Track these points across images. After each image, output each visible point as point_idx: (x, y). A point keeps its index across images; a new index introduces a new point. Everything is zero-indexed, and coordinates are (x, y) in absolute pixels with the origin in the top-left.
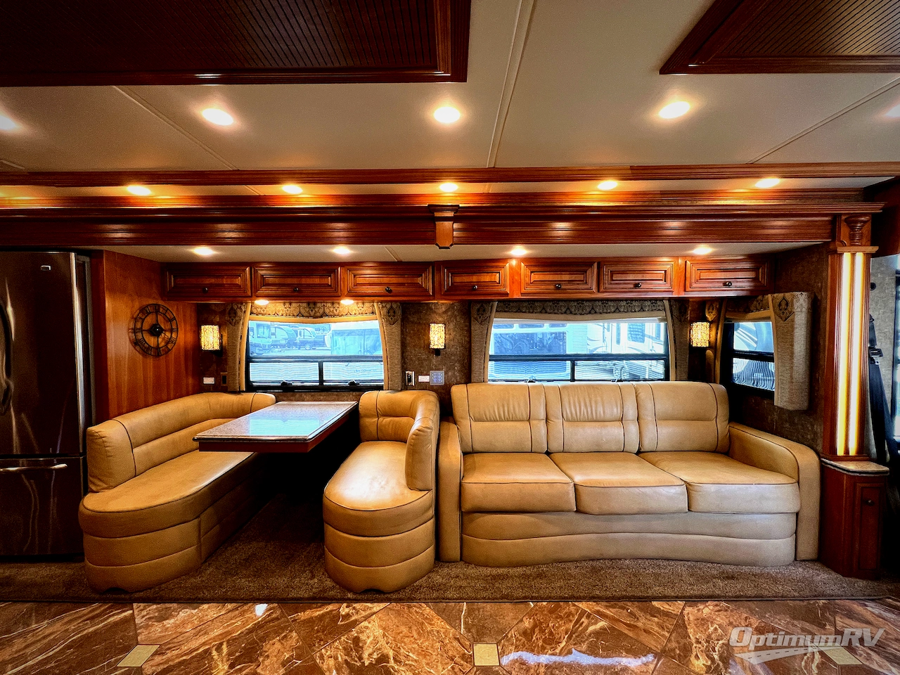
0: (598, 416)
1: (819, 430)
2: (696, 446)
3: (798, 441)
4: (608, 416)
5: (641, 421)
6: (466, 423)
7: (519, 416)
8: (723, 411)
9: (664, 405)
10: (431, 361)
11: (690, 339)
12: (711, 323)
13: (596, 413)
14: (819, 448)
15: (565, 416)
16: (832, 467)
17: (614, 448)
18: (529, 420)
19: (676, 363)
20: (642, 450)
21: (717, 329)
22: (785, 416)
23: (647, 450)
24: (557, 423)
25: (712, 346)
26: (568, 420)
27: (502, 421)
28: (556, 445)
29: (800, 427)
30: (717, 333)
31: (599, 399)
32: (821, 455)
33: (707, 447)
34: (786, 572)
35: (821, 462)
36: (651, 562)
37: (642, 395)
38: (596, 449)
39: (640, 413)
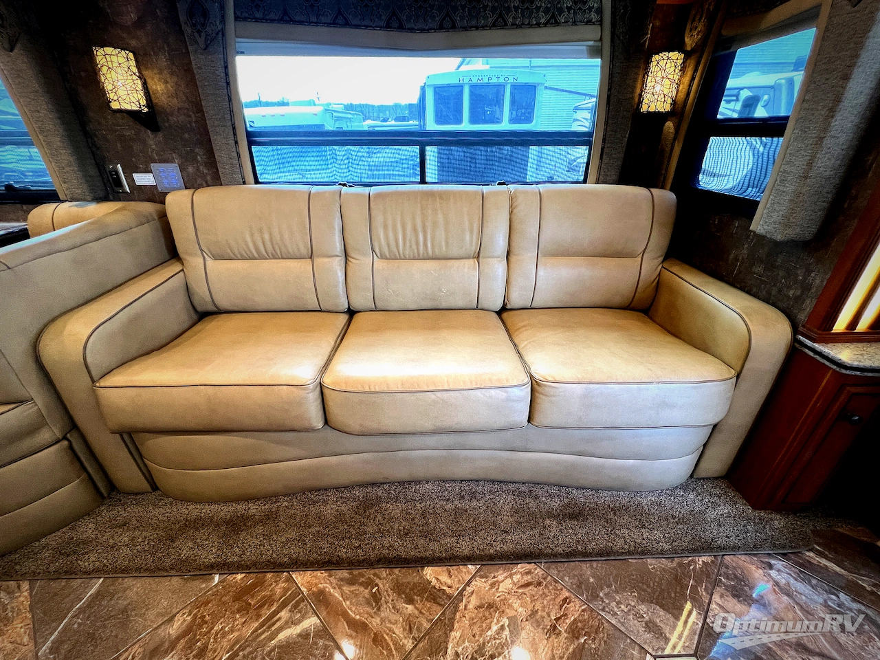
0: (437, 251)
1: (818, 281)
2: (597, 299)
3: (767, 300)
4: (455, 251)
5: (513, 259)
6: (195, 262)
7: (292, 249)
8: (659, 240)
9: (558, 229)
10: (144, 142)
11: (640, 95)
12: (688, 55)
13: (433, 246)
14: (802, 317)
15: (377, 250)
16: (811, 354)
17: (461, 304)
18: (311, 257)
19: (603, 149)
20: (509, 307)
21: (696, 70)
22: (762, 252)
23: (516, 306)
24: (363, 262)
25: (677, 111)
26: (383, 257)
27: (261, 257)
28: (361, 300)
29: (781, 273)
30: (693, 79)
31: (440, 217)
32: (801, 329)
33: (617, 300)
34: (668, 502)
35: (795, 340)
36: (465, 486)
37: (520, 211)
38: (429, 305)
39: (513, 244)
